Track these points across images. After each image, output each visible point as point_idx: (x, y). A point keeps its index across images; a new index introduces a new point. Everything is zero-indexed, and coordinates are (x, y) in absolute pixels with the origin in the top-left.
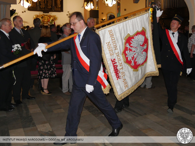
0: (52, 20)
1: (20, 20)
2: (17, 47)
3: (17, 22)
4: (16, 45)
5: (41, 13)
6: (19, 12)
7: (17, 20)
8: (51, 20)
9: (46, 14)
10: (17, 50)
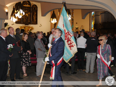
0: (31, 30)
1: (12, 29)
2: (10, 46)
3: (10, 31)
4: (9, 45)
5: (24, 25)
6: (10, 25)
7: (11, 29)
8: (29, 30)
9: (27, 26)
10: (10, 48)
